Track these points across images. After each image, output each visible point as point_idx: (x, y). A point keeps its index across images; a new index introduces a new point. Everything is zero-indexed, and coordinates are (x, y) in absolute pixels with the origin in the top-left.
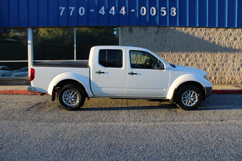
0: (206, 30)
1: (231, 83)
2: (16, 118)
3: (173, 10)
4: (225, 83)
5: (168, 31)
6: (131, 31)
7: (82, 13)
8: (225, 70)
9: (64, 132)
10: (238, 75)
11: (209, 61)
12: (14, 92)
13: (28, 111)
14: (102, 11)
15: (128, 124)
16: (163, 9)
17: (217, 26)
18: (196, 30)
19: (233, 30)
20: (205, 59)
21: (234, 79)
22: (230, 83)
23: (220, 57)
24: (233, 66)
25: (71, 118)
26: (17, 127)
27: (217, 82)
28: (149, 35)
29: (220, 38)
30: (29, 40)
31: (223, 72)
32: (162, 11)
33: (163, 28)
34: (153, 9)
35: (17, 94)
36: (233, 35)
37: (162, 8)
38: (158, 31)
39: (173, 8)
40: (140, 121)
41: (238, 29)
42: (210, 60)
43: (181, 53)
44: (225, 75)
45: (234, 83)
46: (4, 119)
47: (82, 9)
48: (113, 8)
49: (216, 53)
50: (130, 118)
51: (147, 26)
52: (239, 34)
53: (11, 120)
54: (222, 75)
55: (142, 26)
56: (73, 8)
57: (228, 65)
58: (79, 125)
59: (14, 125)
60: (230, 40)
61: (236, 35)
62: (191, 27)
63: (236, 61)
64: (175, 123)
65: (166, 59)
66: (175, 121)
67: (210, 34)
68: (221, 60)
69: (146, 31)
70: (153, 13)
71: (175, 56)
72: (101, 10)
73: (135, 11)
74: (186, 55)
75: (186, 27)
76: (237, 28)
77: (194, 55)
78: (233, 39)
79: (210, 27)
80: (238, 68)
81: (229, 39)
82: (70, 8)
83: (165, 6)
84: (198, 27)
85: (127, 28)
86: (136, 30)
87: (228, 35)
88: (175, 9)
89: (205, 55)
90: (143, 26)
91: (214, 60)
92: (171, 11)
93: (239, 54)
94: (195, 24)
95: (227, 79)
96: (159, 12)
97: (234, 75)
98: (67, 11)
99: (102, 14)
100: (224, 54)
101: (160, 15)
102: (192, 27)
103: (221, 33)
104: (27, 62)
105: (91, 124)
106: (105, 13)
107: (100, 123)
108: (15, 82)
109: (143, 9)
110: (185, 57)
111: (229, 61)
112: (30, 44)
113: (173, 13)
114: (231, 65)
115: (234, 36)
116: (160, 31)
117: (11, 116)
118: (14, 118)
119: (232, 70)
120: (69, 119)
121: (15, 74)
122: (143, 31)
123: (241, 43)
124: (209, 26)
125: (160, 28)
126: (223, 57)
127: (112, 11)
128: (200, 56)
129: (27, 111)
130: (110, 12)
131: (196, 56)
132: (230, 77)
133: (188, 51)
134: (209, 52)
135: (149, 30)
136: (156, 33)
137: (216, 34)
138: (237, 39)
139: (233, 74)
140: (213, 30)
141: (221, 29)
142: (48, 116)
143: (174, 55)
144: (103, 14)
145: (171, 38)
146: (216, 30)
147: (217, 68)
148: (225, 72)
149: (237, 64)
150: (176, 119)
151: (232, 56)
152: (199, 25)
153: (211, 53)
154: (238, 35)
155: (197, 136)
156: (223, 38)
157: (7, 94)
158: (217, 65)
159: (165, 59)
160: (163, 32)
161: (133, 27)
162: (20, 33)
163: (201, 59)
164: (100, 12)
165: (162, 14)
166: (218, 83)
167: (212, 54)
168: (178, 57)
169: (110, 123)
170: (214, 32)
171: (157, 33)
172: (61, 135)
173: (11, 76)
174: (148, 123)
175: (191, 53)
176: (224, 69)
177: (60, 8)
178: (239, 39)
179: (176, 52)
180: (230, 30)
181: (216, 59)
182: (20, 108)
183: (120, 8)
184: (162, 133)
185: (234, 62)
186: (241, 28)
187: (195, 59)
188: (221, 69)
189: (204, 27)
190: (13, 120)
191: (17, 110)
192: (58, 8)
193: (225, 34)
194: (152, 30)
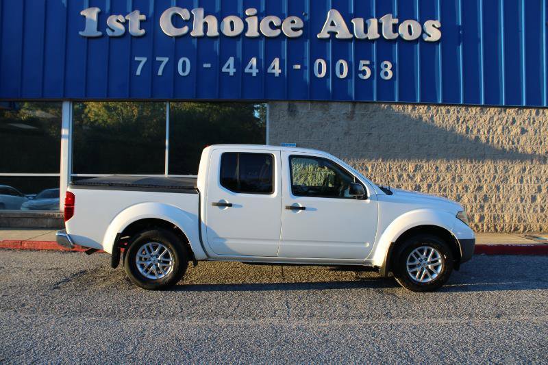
0: (458, 112)
1: (516, 229)
2: (27, 307)
3: (386, 66)
4: (503, 228)
5: (374, 112)
6: (292, 112)
7: (184, 70)
8: (502, 201)
9: (138, 340)
10: (531, 211)
11: (467, 179)
12: (25, 245)
13: (57, 290)
14: (230, 67)
15: (284, 323)
16: (363, 65)
17: (483, 104)
18: (438, 111)
19: (517, 112)
20: (458, 176)
21: (525, 221)
22: (514, 230)
23: (492, 171)
24: (521, 190)
25: (154, 307)
26: (28, 327)
27: (485, 228)
28: (334, 120)
29: (490, 128)
30: (66, 128)
31: (499, 205)
32: (362, 68)
33: (364, 105)
34: (342, 65)
35: (31, 250)
36: (519, 123)
37: (362, 62)
38: (353, 112)
39: (386, 62)
40: (312, 315)
41: (528, 111)
42: (470, 179)
43: (405, 162)
44: (502, 211)
45: (525, 229)
47: (184, 62)
48: (254, 61)
49: (483, 163)
50: (291, 310)
51: (328, 101)
52: (532, 121)
53: (15, 311)
54: (496, 211)
55: (317, 101)
56: (166, 60)
57: (509, 189)
59: (22, 322)
60: (512, 133)
61: (524, 122)
62: (425, 104)
63: (527, 181)
64: (391, 322)
65: (372, 175)
66: (391, 318)
67: (468, 121)
68: (494, 178)
69: (327, 112)
70: (342, 73)
71: (390, 169)
72: (226, 65)
73: (303, 67)
74: (416, 166)
75: (414, 104)
76: (527, 107)
77: (434, 167)
78: (519, 130)
79: (468, 104)
80: (532, 196)
81: (509, 132)
82: (158, 59)
83: (368, 57)
84: (441, 105)
85: (285, 106)
86: (303, 109)
87: (507, 122)
88: (390, 65)
89: (459, 166)
90: (320, 101)
91: (478, 177)
92: (382, 69)
93: (532, 163)
94: (435, 99)
95: (507, 221)
96: (355, 70)
97: (524, 210)
98: (152, 65)
99: (229, 73)
100: (500, 165)
101: (357, 78)
102: (429, 105)
103: (493, 117)
104: (58, 178)
105: (200, 323)
106: (235, 70)
107: (221, 321)
108: (29, 222)
109: (320, 64)
110: (414, 171)
111: (511, 179)
112: (65, 137)
113: (386, 74)
114: (517, 189)
115: (521, 124)
116: (356, 112)
117: (16, 300)
118: (24, 305)
119: (519, 200)
120: (150, 310)
121: (28, 203)
122: (320, 112)
123: (536, 140)
124: (464, 101)
125: (358, 106)
126: (498, 171)
127: (251, 68)
128: (447, 169)
129: (54, 288)
130: (247, 70)
131: (437, 168)
132: (514, 216)
133: (420, 158)
134: (467, 161)
135: (333, 110)
136: (348, 117)
137: (482, 121)
138: (527, 131)
139: (521, 208)
140: (474, 110)
141: (492, 110)
142: (102, 302)
143: (388, 166)
144: (231, 74)
145: (382, 127)
146: (482, 111)
147: (485, 196)
148: (502, 205)
149: (530, 188)
150: (394, 313)
151: (517, 168)
152: (444, 100)
153: (472, 162)
154: (529, 122)
155: (443, 352)
156: (497, 130)
157: (9, 250)
158: (485, 187)
159: (369, 175)
160: (363, 115)
161: (296, 104)
162: (43, 112)
163: (449, 175)
164: (224, 69)
165: (361, 76)
166: (488, 228)
167: (472, 165)
168: (397, 171)
169: (243, 321)
170: (478, 116)
171: (351, 116)
172: (131, 348)
173: (19, 209)
174: (330, 320)
175: (428, 161)
176: (501, 197)
177: (137, 59)
178: (531, 132)
179: (392, 160)
180: (512, 111)
181: (483, 176)
182: (38, 282)
183: (268, 62)
184: (363, 345)
185: (522, 181)
186: (535, 108)
187: (435, 176)
188: (494, 199)
189: (454, 105)
190: (21, 311)
191: (30, 287)
192: (132, 58)
193: (501, 119)
194: (339, 110)
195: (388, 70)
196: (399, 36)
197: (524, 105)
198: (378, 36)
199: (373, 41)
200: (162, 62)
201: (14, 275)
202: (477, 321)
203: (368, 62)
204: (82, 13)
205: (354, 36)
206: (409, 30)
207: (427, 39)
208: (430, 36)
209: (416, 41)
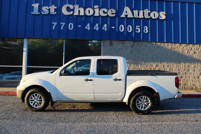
0: (172, 45)
2: (16, 118)
3: (146, 28)
4: (187, 88)
6: (111, 44)
7: (71, 28)
8: (187, 78)
10: (198, 82)
12: (10, 93)
13: (26, 111)
14: (88, 27)
17: (180, 42)
18: (164, 45)
19: (193, 46)
20: (172, 69)
21: (195, 85)
22: (191, 89)
23: (184, 67)
24: (194, 74)
25: (66, 118)
26: (19, 126)
27: (181, 88)
28: (126, 48)
29: (183, 51)
32: (137, 28)
33: (138, 42)
34: (129, 27)
36: (193, 50)
37: (137, 26)
38: (133, 45)
40: (128, 121)
41: (196, 45)
43: (152, 63)
44: (187, 82)
45: (195, 88)
46: (5, 119)
47: (71, 25)
49: (180, 64)
51: (124, 41)
52: (198, 49)
53: (12, 120)
54: (185, 82)
55: (120, 40)
56: (64, 24)
57: (190, 74)
58: (76, 125)
59: (16, 124)
60: (191, 53)
61: (195, 49)
62: (160, 42)
63: (196, 71)
64: (158, 123)
66: (157, 122)
67: (175, 48)
68: (185, 69)
69: (124, 45)
70: (129, 30)
71: (147, 66)
73: (115, 28)
74: (156, 65)
75: (156, 42)
76: (196, 44)
77: (163, 65)
78: (193, 52)
79: (175, 43)
80: (198, 76)
81: (190, 53)
82: (61, 23)
84: (165, 43)
85: (108, 42)
86: (115, 43)
87: (189, 49)
88: (147, 28)
89: (172, 65)
90: (122, 40)
91: (179, 69)
92: (144, 29)
93: (198, 64)
94: (164, 40)
95: (189, 85)
96: (134, 29)
97: (195, 81)
98: (59, 26)
99: (88, 29)
100: (187, 64)
101: (135, 32)
102: (161, 42)
103: (184, 47)
104: (22, 67)
105: (86, 124)
109: (122, 27)
110: (156, 67)
111: (191, 70)
112: (25, 51)
113: (146, 31)
114: (192, 74)
115: (194, 50)
116: (135, 45)
117: (11, 116)
118: (15, 117)
119: (193, 78)
122: (122, 44)
123: (199, 56)
124: (174, 41)
125: (135, 42)
126: (186, 67)
128: (168, 66)
131: (164, 66)
132: (192, 83)
133: (158, 62)
134: (175, 63)
135: (126, 44)
137: (180, 49)
138: (196, 53)
139: (194, 81)
140: (177, 45)
141: (184, 45)
145: (144, 50)
146: (180, 45)
147: (181, 76)
148: (187, 80)
149: (197, 73)
151: (192, 66)
152: (166, 40)
153: (176, 64)
154: (197, 50)
156: (185, 52)
157: (4, 95)
158: (181, 73)
159: (139, 68)
160: (137, 46)
161: (113, 41)
163: (168, 68)
164: (86, 28)
165: (136, 31)
166: (182, 88)
167: (177, 65)
168: (149, 67)
170: (178, 47)
171: (133, 46)
174: (135, 123)
175: (161, 63)
176: (187, 77)
177: (53, 23)
178: (198, 53)
179: (148, 62)
180: (190, 45)
181: (180, 69)
183: (103, 25)
185: (194, 71)
186: (199, 44)
187: (163, 69)
188: (184, 77)
189: (170, 43)
190: (14, 120)
191: (16, 110)
192: (51, 23)
193: (187, 48)
194: (128, 44)
195: (147, 29)
196: (151, 17)
197: (195, 43)
198: (143, 17)
199: (141, 19)
200: (62, 24)
201: (8, 105)
202: (189, 123)
203: (139, 26)
204: (33, 5)
205: (134, 17)
206: (154, 15)
207: (161, 18)
208: (161, 17)
209: (157, 19)
